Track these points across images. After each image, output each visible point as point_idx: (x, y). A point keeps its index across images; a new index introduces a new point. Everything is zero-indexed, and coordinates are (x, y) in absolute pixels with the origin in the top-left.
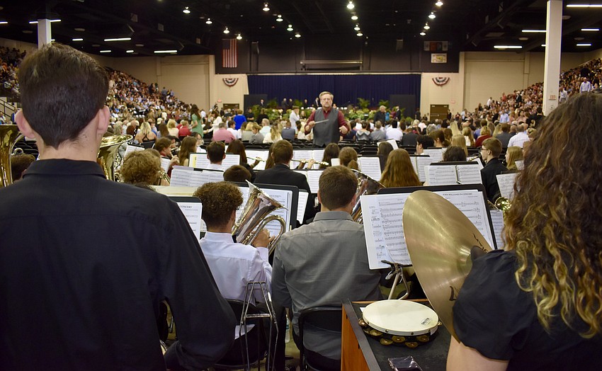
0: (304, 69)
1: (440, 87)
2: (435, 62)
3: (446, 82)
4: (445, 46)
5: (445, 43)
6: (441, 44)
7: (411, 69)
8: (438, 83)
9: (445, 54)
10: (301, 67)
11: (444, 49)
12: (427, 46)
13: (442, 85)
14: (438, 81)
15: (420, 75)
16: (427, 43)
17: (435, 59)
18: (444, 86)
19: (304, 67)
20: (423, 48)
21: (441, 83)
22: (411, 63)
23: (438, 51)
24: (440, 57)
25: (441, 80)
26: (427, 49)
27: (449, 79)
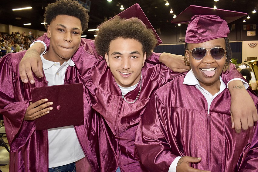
0: (181, 42)
1: (252, 48)
2: (249, 35)
3: (255, 45)
4: (255, 27)
5: (255, 25)
6: (252, 26)
7: (237, 39)
8: (251, 46)
9: (255, 31)
10: (179, 40)
11: (254, 29)
12: (245, 27)
13: (253, 47)
14: (251, 45)
15: (242, 42)
16: (245, 26)
17: (249, 34)
18: (254, 48)
19: (181, 40)
20: (243, 28)
21: (253, 46)
22: (236, 36)
23: (251, 30)
24: (252, 32)
25: (253, 44)
26: (245, 29)
27: (257, 44)
